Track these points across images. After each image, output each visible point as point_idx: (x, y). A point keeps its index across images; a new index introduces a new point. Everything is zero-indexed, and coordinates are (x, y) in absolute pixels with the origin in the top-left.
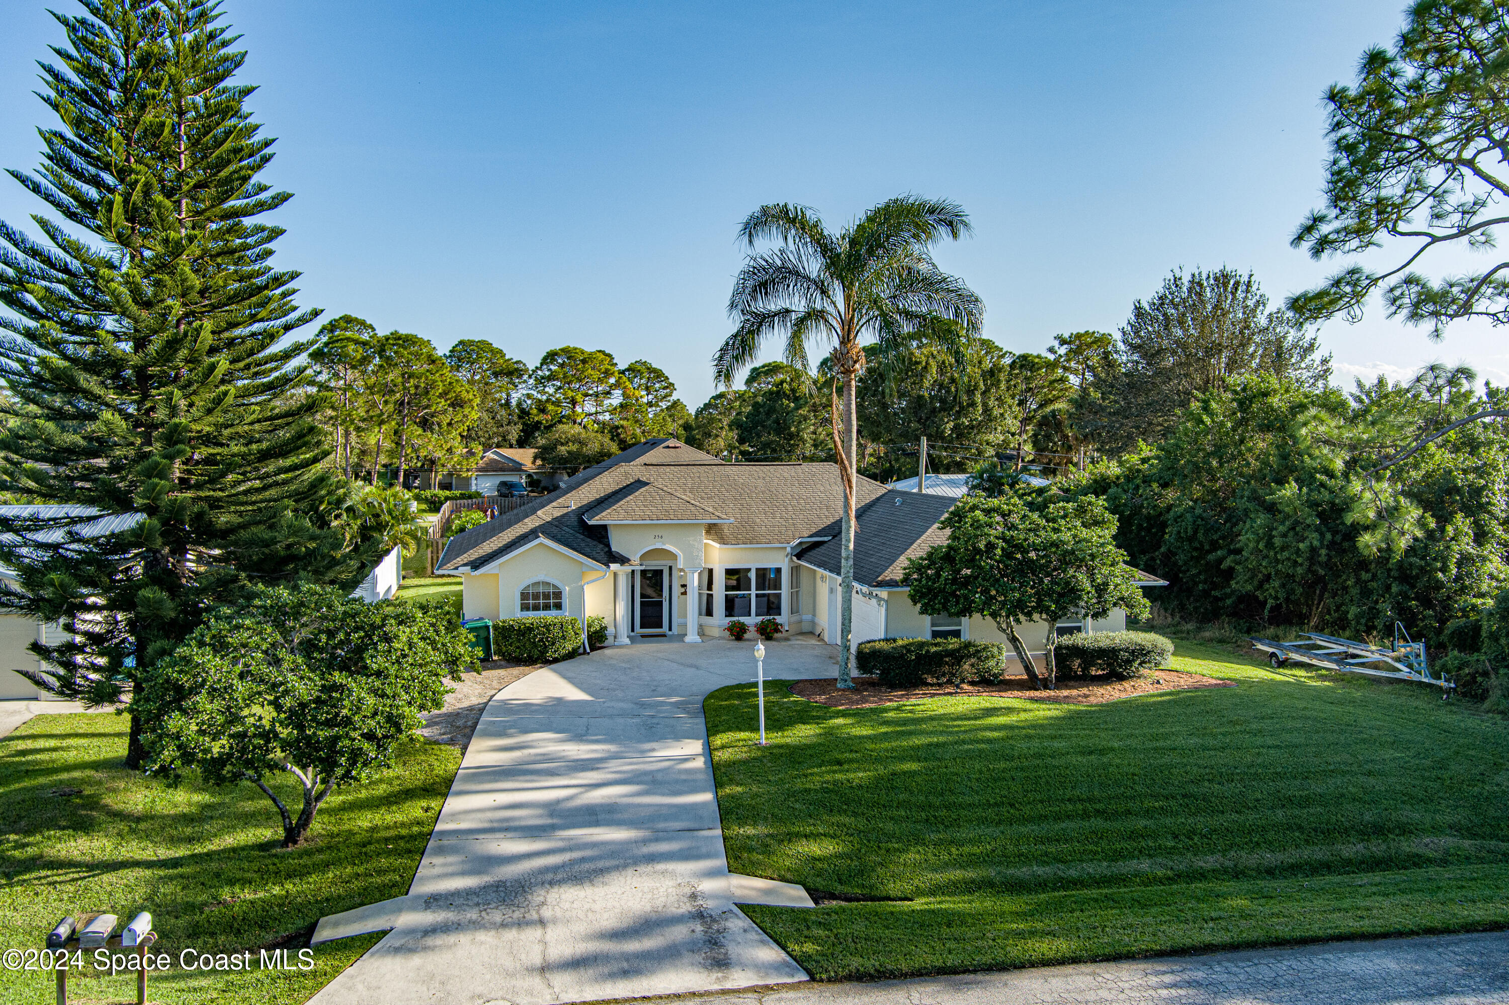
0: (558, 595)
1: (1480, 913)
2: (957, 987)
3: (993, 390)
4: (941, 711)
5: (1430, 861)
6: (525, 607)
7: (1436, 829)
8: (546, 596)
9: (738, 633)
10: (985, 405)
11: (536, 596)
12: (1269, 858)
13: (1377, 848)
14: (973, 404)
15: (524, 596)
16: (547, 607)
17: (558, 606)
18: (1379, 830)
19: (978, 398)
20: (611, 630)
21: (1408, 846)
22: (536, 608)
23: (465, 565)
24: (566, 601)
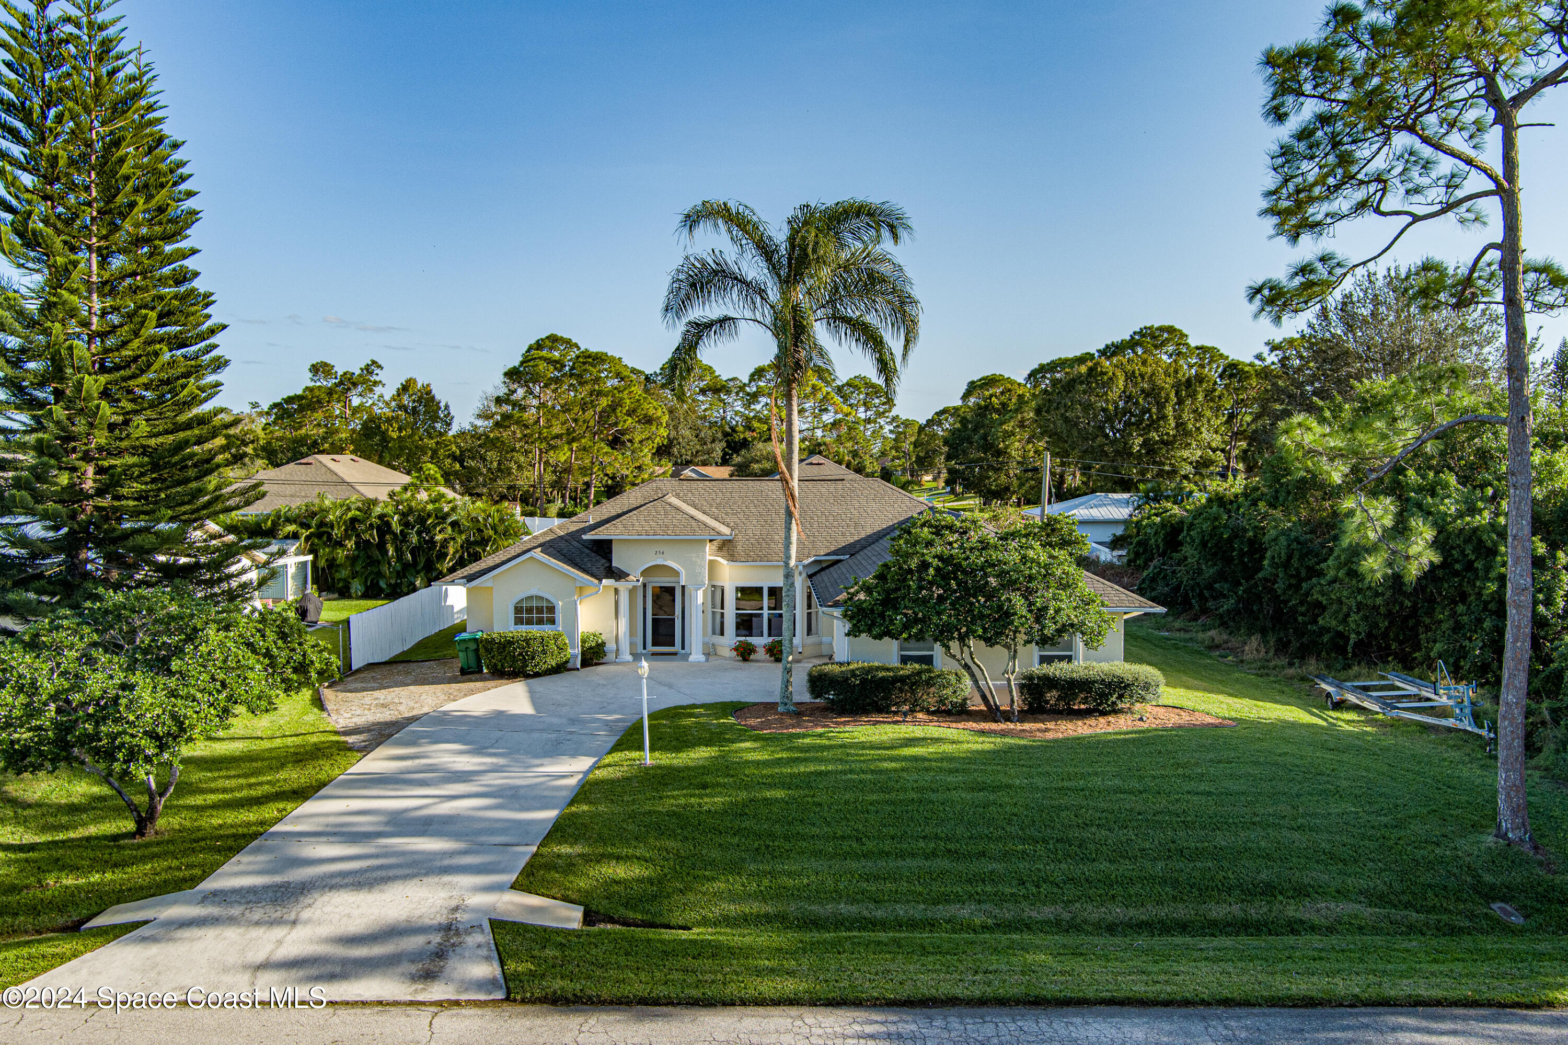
0: (552, 609)
1: (1301, 987)
2: (640, 1018)
3: (1189, 402)
4: (863, 739)
5: (1313, 929)
6: (519, 621)
7: (1341, 894)
8: (540, 610)
9: (745, 653)
10: (1178, 418)
11: (530, 610)
12: (1118, 912)
13: (1257, 910)
14: (1164, 417)
15: (518, 610)
16: (540, 622)
17: (552, 621)
18: (1269, 890)
19: (1169, 411)
20: (611, 646)
21: (1292, 911)
22: (529, 622)
23: (463, 578)
24: (559, 616)
